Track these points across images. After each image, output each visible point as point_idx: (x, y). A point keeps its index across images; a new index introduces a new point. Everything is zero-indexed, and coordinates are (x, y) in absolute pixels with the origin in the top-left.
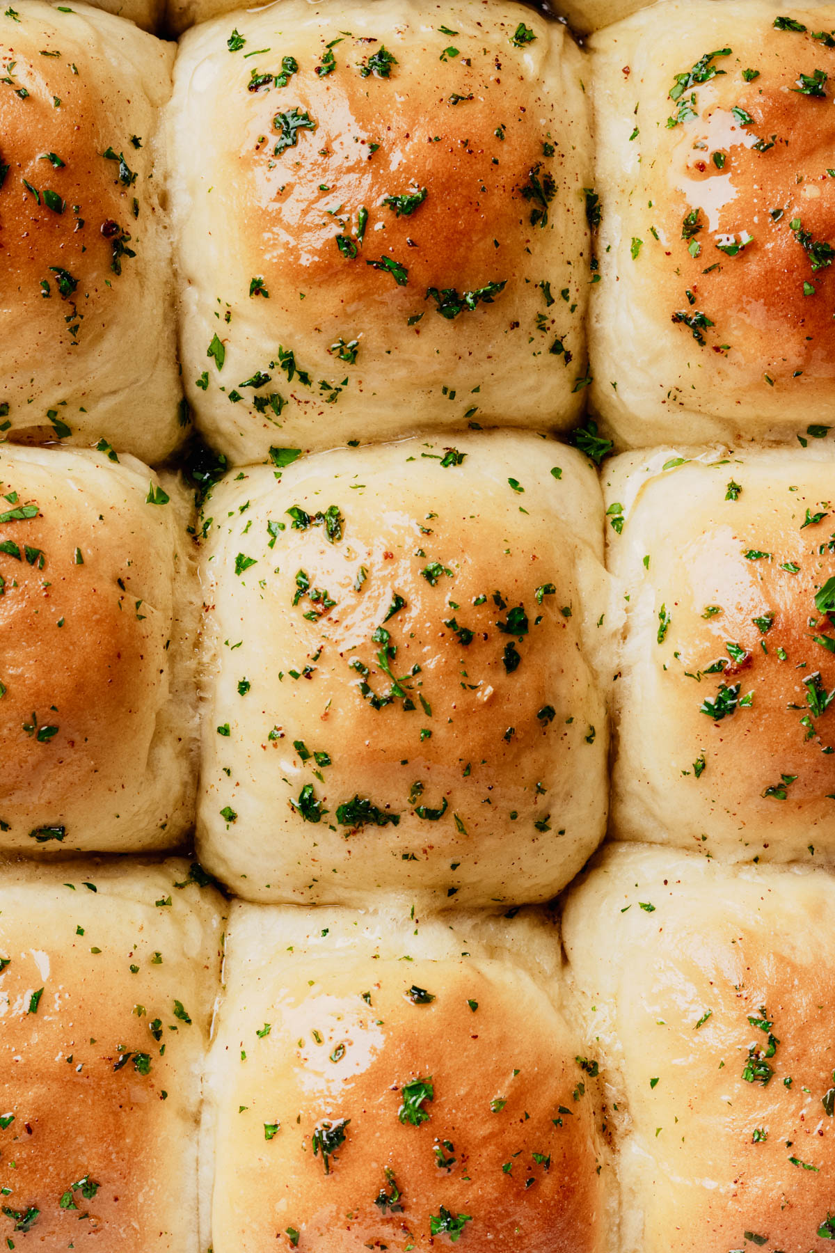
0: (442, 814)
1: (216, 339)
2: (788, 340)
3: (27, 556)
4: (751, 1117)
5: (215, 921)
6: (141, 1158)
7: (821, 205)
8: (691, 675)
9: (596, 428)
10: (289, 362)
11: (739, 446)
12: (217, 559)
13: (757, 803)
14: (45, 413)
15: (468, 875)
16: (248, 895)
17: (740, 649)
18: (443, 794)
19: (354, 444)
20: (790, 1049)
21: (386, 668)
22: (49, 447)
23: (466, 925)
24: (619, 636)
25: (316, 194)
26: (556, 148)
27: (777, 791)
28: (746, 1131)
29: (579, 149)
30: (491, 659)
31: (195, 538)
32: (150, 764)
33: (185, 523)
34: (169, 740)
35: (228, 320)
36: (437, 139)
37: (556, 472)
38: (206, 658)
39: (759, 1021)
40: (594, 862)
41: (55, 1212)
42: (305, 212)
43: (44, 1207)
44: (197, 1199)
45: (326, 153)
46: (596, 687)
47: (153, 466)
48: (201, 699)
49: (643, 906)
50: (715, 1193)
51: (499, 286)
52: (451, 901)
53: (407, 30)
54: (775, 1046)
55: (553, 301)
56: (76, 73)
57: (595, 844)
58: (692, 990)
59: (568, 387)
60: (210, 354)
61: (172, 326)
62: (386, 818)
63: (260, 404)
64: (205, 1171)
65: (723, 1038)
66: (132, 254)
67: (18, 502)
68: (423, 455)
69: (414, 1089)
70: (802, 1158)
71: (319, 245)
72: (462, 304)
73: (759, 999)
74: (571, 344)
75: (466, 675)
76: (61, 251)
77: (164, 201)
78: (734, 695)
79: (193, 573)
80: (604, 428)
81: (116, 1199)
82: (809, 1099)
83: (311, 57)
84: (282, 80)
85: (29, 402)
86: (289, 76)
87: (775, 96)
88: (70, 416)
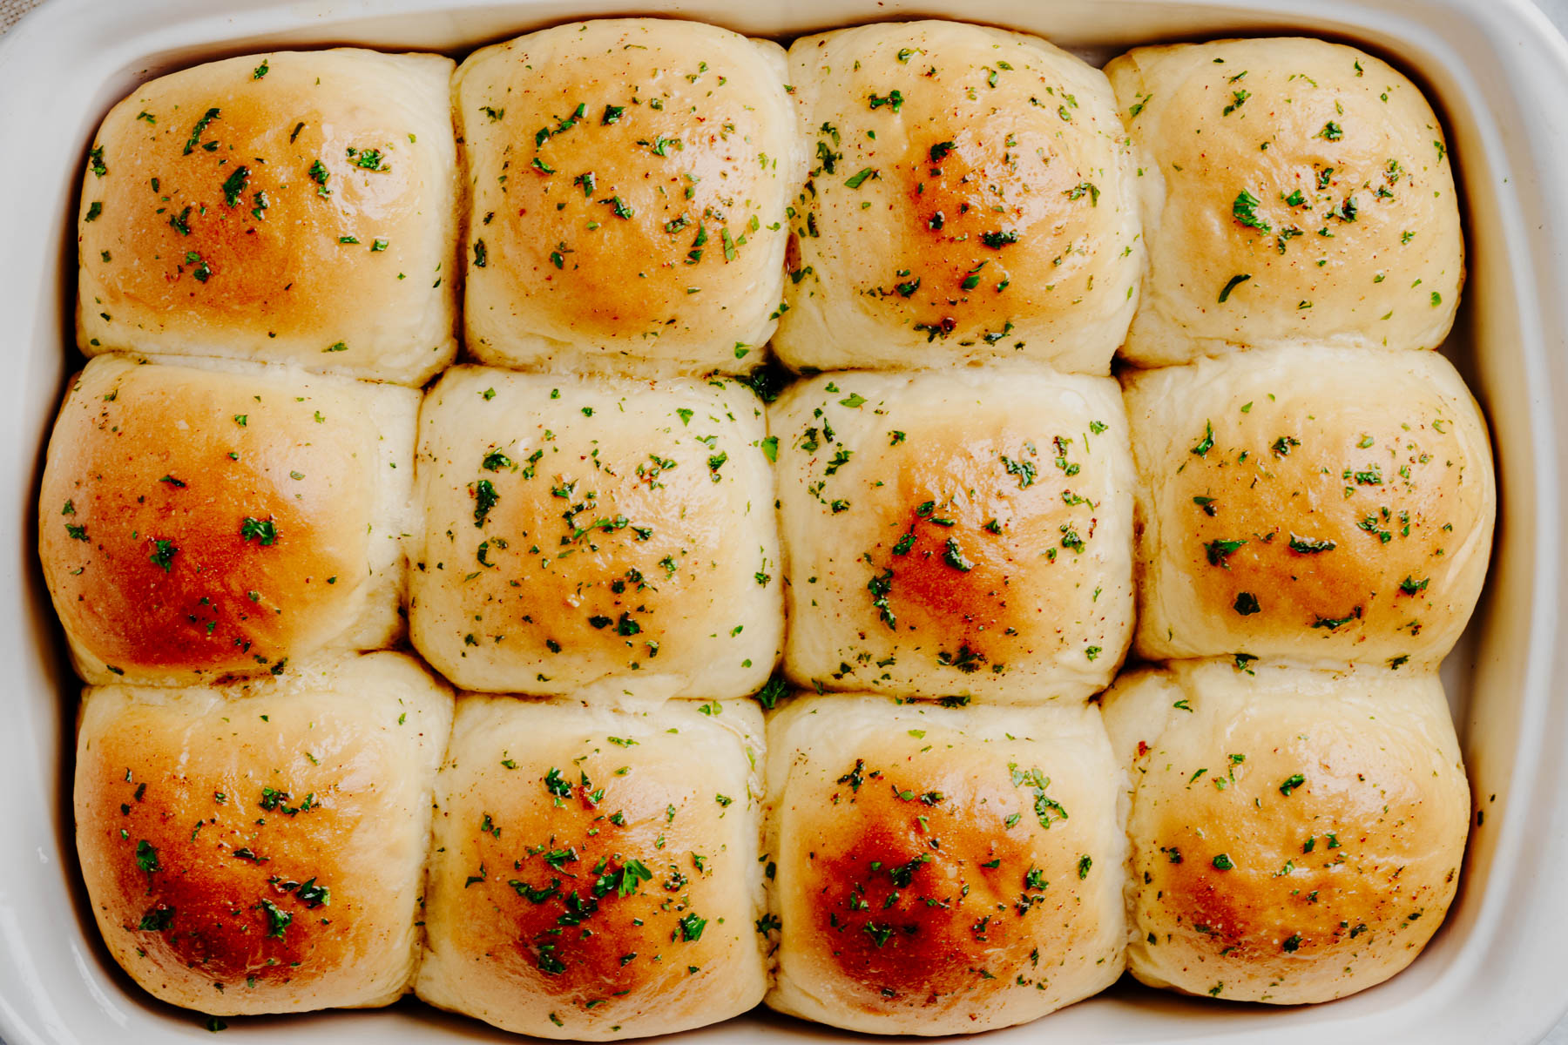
0: (482, 563)
1: (863, 401)
2: (838, 848)
3: (695, 252)
4: (236, 792)
5: (406, 378)
6: (224, 315)
7: (940, 879)
8: (582, 759)
9: (784, 697)
10: (841, 460)
11: (762, 808)
12: (692, 394)
13: (480, 810)
14: (810, 265)
15: (433, 577)
16: (426, 404)
17: (599, 800)
18: (498, 564)
19: (778, 505)
20: (287, 824)
21: (596, 525)
22: (785, 265)
23: (395, 576)
24: (615, 707)
25: (968, 486)
26: (1000, 674)
27: (488, 822)
28: (225, 787)
29: (1001, 693)
30: (600, 607)
31: (710, 375)
32: (531, 335)
33: (722, 368)
34: (550, 351)
35: (876, 412)
36: (1006, 583)
37: (748, 663)
38: (613, 382)
39: (310, 802)
40: (440, 679)
41: (184, 248)
42: (954, 477)
43: (189, 239)
44: (187, 355)
45: (1000, 496)
46: (578, 686)
47: (769, 345)
48: (582, 376)
49: (403, 716)
50: (177, 762)
51: (892, 626)
52: (414, 565)
53: (1099, 563)
54: (289, 813)
55: (881, 667)
56: (1074, 303)
57: (454, 681)
58: (336, 751)
59: (816, 676)
60: (853, 396)
61: (876, 366)
62: (480, 517)
63: (811, 433)
64: (211, 363)
65: (298, 773)
66: (931, 339)
67: (738, 245)
68: (765, 559)
69: (269, 530)
70: (201, 830)
71: (929, 486)
72: (878, 597)
73: (327, 803)
74: (848, 679)
75: (589, 586)
76: (932, 287)
77: (974, 364)
78: (563, 793)
79: (682, 373)
80: (784, 702)
81: (192, 295)
82: (247, 838)
83: (1079, 487)
84: (1061, 463)
85: (819, 254)
86: (1064, 468)
87: (1028, 847)
88: (807, 283)
